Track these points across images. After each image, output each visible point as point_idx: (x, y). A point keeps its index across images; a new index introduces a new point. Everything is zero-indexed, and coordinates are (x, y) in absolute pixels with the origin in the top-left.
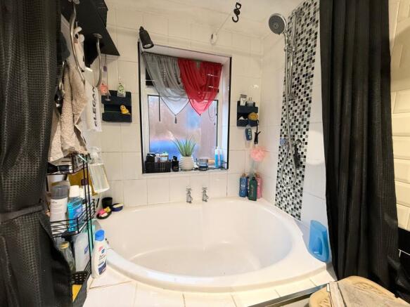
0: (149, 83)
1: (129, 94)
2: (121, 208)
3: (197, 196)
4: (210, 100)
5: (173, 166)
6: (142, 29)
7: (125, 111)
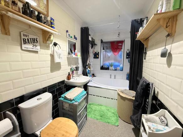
0: (103, 49)
1: (98, 53)
2: (96, 76)
3: (113, 77)
4: (119, 51)
5: (107, 69)
6: (101, 39)
7: (97, 56)
